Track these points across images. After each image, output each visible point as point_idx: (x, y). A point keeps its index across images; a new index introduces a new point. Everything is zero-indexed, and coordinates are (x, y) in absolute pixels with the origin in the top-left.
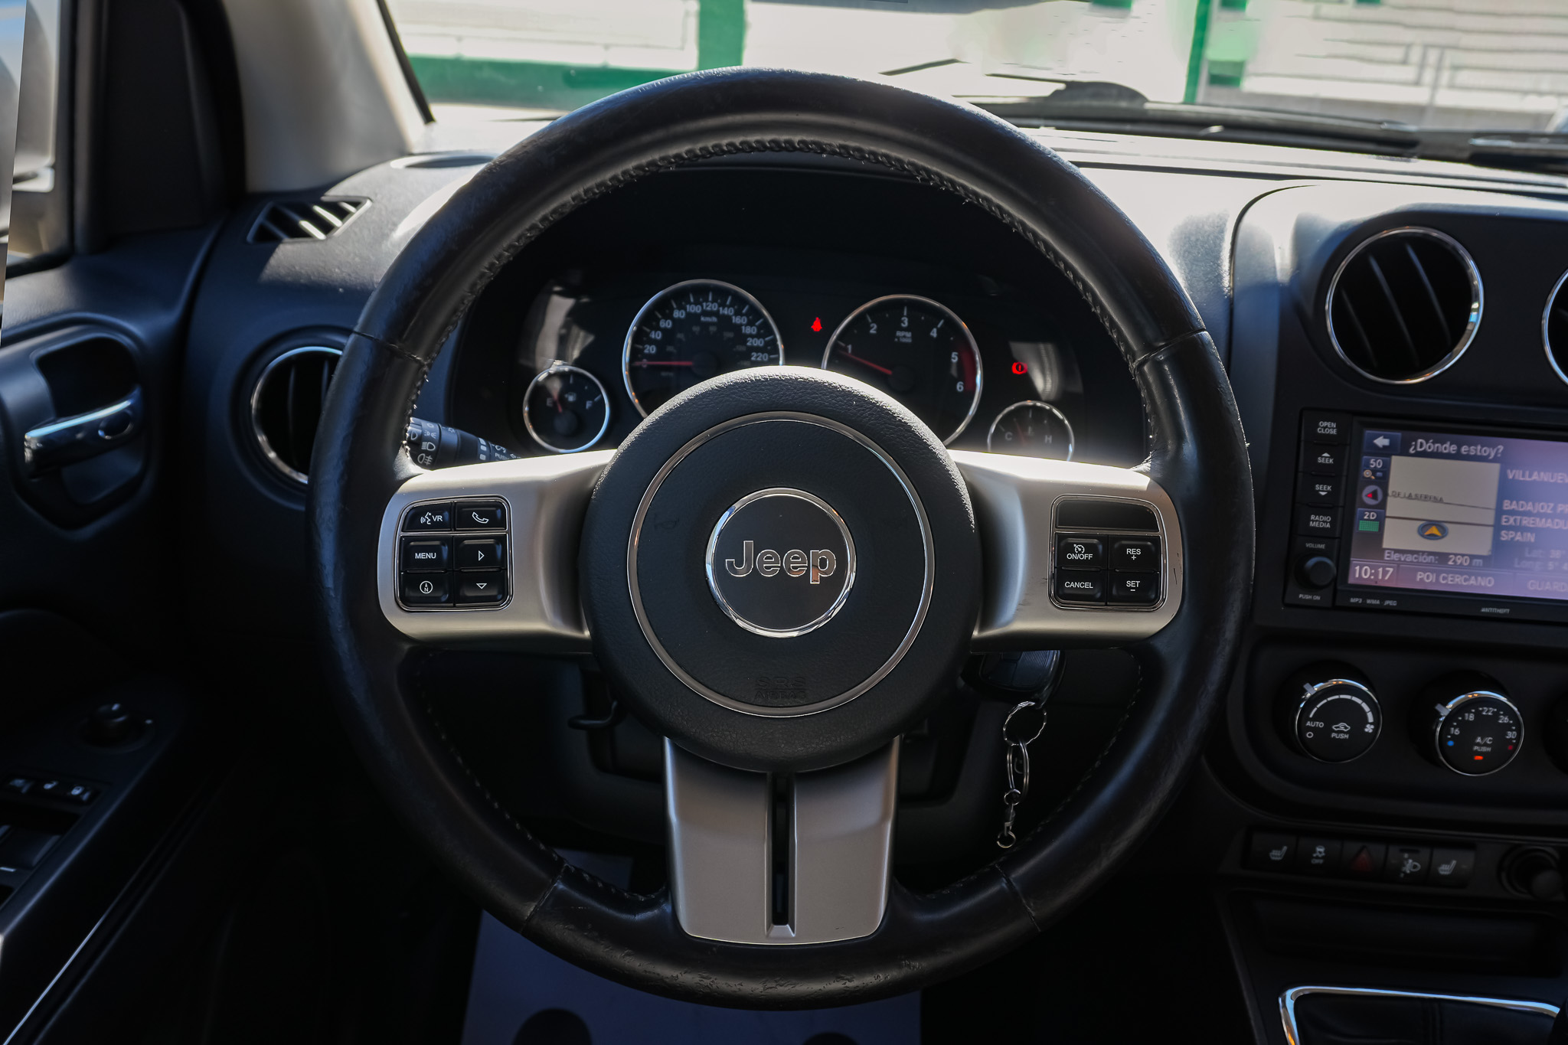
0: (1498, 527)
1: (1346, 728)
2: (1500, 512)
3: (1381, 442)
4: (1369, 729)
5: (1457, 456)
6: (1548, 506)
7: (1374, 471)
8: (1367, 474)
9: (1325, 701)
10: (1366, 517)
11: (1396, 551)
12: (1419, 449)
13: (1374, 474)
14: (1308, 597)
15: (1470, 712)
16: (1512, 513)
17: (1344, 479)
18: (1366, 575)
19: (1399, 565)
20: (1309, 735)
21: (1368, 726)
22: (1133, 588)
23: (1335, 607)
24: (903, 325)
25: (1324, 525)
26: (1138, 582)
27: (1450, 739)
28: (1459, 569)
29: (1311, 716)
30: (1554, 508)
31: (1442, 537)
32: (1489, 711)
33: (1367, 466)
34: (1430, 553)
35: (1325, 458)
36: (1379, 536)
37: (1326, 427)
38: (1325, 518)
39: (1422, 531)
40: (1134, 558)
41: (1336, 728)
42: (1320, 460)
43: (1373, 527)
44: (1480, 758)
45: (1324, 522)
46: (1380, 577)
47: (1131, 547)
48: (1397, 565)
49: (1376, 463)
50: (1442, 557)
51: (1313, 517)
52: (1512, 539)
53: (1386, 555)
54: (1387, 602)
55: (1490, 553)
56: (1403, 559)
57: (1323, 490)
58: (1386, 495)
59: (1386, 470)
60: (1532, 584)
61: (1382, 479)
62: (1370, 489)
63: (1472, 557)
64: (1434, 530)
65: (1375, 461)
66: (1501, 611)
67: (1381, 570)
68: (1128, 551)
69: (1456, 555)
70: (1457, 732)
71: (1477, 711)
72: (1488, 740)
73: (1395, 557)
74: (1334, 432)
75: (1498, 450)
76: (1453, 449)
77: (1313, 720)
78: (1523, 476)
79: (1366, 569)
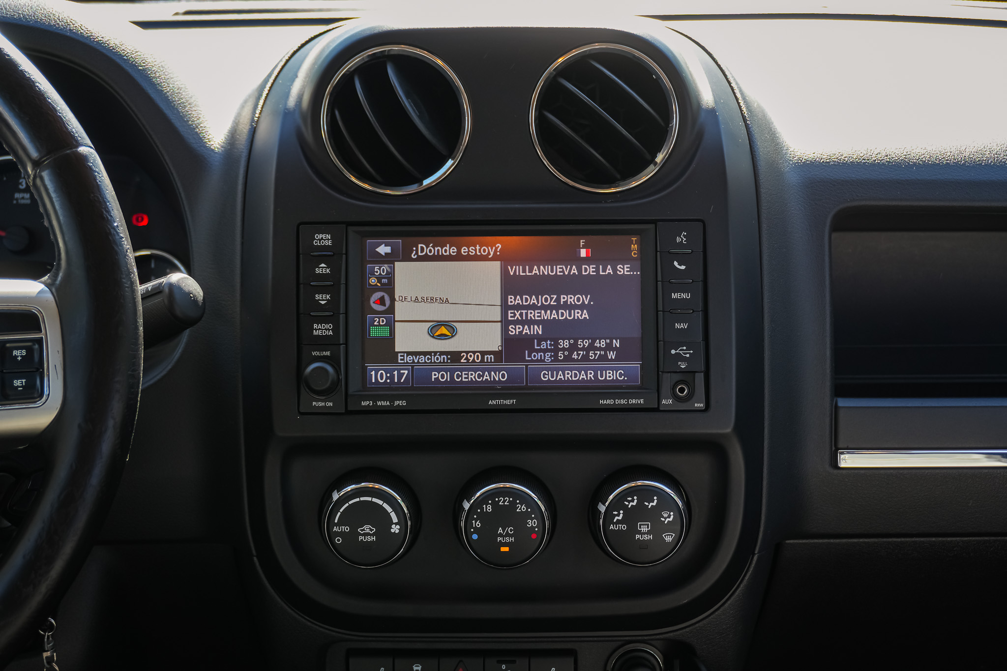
0: (505, 323)
1: (371, 530)
2: (505, 307)
3: (383, 250)
4: (395, 529)
5: (459, 258)
6: (551, 299)
7: (379, 279)
8: (373, 281)
9: (347, 505)
10: (375, 323)
11: (409, 353)
12: (420, 254)
13: (379, 281)
14: (321, 404)
15: (487, 504)
16: (518, 307)
17: (343, 287)
18: (382, 379)
19: (413, 367)
20: (338, 540)
21: (393, 526)
22: (20, 387)
23: (348, 412)
24: (21, 187)
25: (327, 333)
26: (24, 381)
27: (473, 533)
28: (471, 366)
29: (336, 521)
30: (558, 300)
31: (452, 336)
32: (505, 501)
33: (372, 273)
34: (442, 353)
35: (323, 269)
36: (391, 340)
37: (322, 239)
38: (327, 326)
39: (432, 332)
40: (19, 358)
41: (362, 530)
42: (318, 271)
43: (385, 332)
44: (506, 549)
45: (326, 329)
46: (396, 381)
47: (17, 348)
48: (412, 367)
49: (381, 270)
50: (455, 356)
51: (315, 326)
52: (521, 332)
53: (400, 358)
54: (397, 403)
55: (500, 348)
56: (416, 361)
57: (323, 299)
58: (393, 300)
59: (391, 277)
60: (545, 374)
61: (389, 286)
62: (377, 295)
63: (483, 353)
64: (443, 330)
65: (380, 269)
66: (508, 402)
67: (396, 373)
68: (15, 353)
69: (467, 352)
70: (478, 524)
71: (493, 501)
72: (510, 530)
73: (409, 359)
74: (330, 243)
75: (496, 248)
76: (453, 251)
77: (339, 524)
78: (524, 271)
79: (382, 373)
